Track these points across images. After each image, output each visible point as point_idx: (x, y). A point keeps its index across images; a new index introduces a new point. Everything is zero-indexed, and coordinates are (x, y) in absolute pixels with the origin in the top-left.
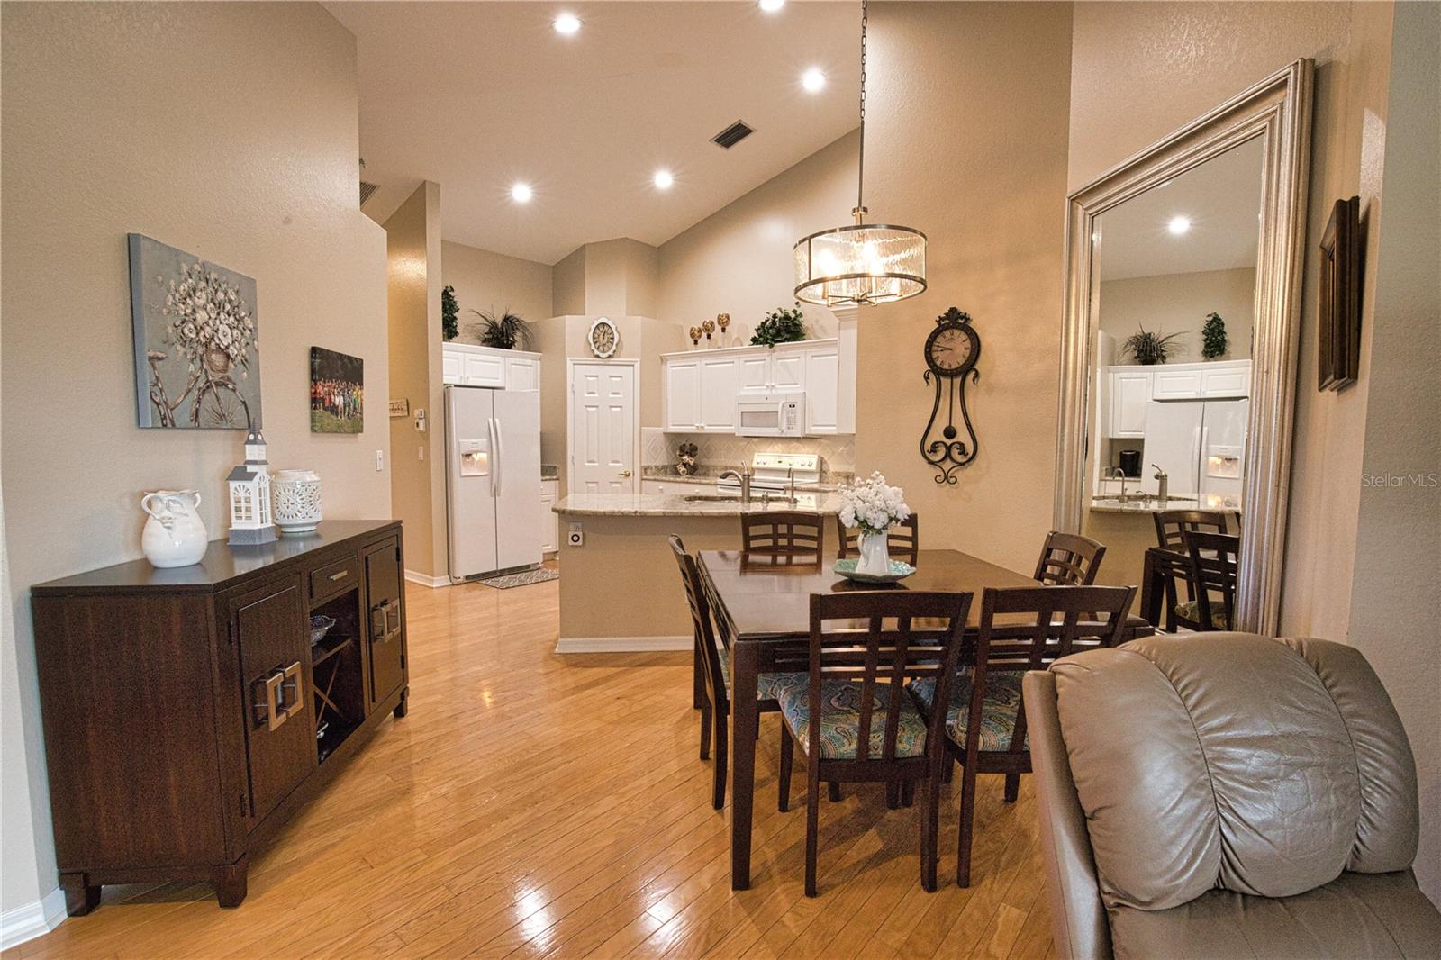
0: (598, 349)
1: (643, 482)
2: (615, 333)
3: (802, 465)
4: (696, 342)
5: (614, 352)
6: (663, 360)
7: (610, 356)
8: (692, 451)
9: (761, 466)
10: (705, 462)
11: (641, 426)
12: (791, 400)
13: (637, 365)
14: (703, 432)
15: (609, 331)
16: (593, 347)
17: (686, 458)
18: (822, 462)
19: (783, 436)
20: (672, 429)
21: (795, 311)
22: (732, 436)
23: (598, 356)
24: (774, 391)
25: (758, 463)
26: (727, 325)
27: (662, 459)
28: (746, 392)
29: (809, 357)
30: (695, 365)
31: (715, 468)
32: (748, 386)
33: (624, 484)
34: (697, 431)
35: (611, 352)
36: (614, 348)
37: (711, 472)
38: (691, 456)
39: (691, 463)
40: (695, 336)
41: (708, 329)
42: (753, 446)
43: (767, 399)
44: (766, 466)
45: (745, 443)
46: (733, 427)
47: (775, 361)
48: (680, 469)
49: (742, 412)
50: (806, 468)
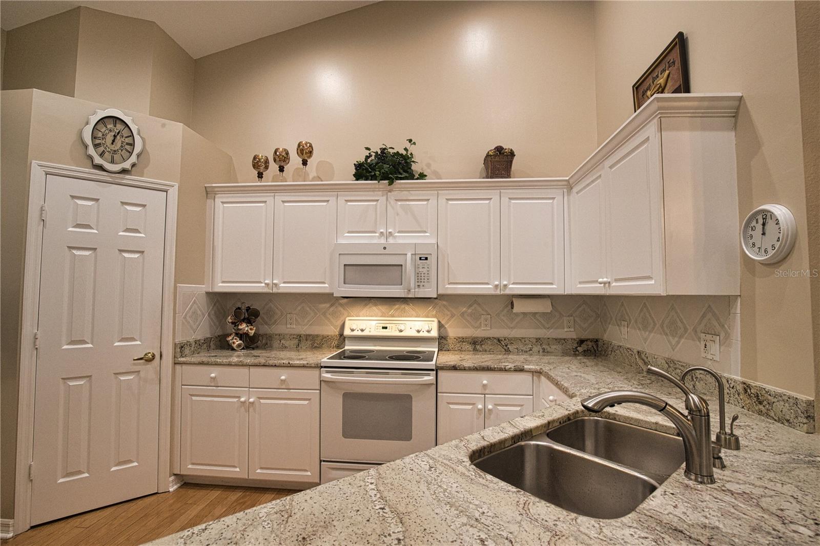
0: (102, 155)
1: (178, 367)
2: (136, 137)
3: (418, 331)
4: (260, 175)
5: (133, 165)
6: (209, 193)
7: (124, 171)
8: (251, 316)
9: (356, 333)
10: (264, 329)
11: (176, 282)
12: (422, 252)
13: (174, 193)
14: (275, 290)
15: (126, 133)
16: (91, 151)
17: (244, 327)
18: (440, 326)
19: (410, 296)
20: (221, 287)
21: (406, 149)
22: (328, 298)
23: (100, 168)
24: (391, 241)
25: (353, 330)
26: (310, 157)
27: (202, 330)
28: (347, 239)
29: (442, 201)
30: (265, 202)
31: (281, 337)
32: (349, 232)
33: (142, 374)
34: (266, 290)
35: (127, 165)
36: (133, 159)
37: (276, 344)
38: (249, 322)
39: (252, 333)
40: (259, 166)
41: (282, 159)
42: (341, 309)
43: (385, 248)
44: (366, 333)
45: (328, 305)
46: (327, 285)
47: (393, 202)
48: (234, 343)
49: (345, 265)
50: (424, 334)
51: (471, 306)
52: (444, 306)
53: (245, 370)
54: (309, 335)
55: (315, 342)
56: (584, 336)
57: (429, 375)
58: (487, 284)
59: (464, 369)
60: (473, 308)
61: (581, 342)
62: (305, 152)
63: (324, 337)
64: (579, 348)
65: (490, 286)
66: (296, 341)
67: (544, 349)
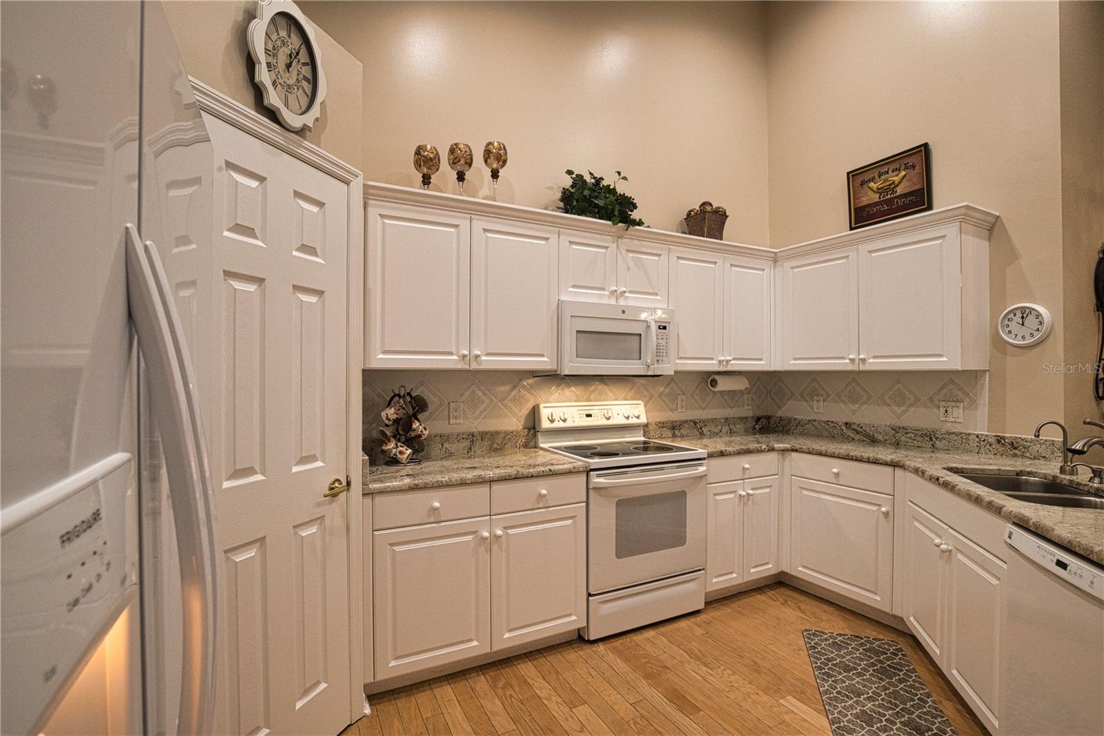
1: (376, 500)
2: (321, 73)
3: (627, 418)
4: (426, 180)
5: (316, 124)
12: (660, 319)
13: (359, 186)
14: (474, 366)
15: (304, 55)
16: (260, 78)
17: (417, 425)
19: (650, 373)
20: (382, 360)
24: (623, 302)
25: (551, 420)
26: (502, 167)
28: (570, 295)
29: (673, 259)
30: (457, 226)
31: (443, 438)
32: (574, 286)
34: (460, 366)
35: (308, 121)
36: (316, 111)
37: (435, 450)
40: (425, 162)
41: (461, 160)
42: (523, 392)
43: (623, 312)
44: (569, 424)
45: (507, 388)
46: (545, 359)
47: (624, 252)
48: (401, 453)
49: (577, 331)
50: (633, 421)
51: (668, 385)
52: (643, 385)
53: (485, 489)
54: (487, 433)
55: (495, 442)
56: (760, 414)
57: (701, 465)
58: (712, 359)
59: (730, 454)
60: (670, 387)
61: (758, 419)
62: (496, 158)
63: (506, 433)
64: (756, 426)
65: (714, 362)
66: (467, 443)
67: (731, 430)
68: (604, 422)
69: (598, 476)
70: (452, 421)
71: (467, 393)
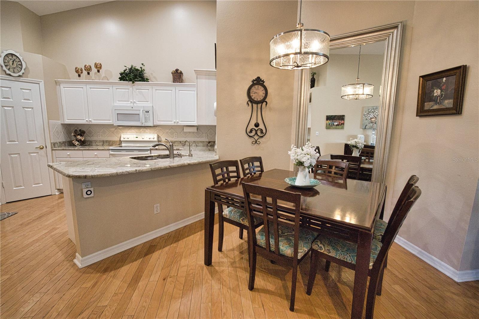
0: (9, 69)
1: (53, 151)
2: (23, 62)
3: (150, 139)
4: (79, 76)
5: (23, 73)
6: (57, 83)
7: (19, 76)
8: (82, 133)
9: (126, 139)
10: (88, 139)
11: (48, 120)
12: (147, 109)
13: (42, 84)
14: (90, 123)
15: (17, 60)
16: (4, 68)
17: (79, 137)
18: (158, 137)
19: (143, 125)
20: (67, 122)
21: (141, 68)
22: (111, 126)
23: (10, 75)
24: (135, 105)
25: (124, 138)
26: (101, 69)
27: (61, 138)
28: (117, 104)
29: (154, 90)
30: (83, 88)
31: (96, 141)
32: (118, 101)
33: (39, 153)
34: (87, 123)
35: (21, 74)
36: (23, 71)
37: (94, 144)
38: (81, 136)
39: (83, 139)
40: (79, 72)
41: (88, 70)
42: (119, 130)
43: (132, 108)
44: (129, 139)
45: (114, 129)
46: (111, 121)
47: (135, 90)
48: (75, 143)
49: (117, 114)
50: (152, 140)
51: (170, 129)
53: (81, 152)
54: (107, 141)
55: (110, 143)
56: (210, 141)
57: (148, 152)
58: (172, 121)
59: (160, 150)
60: (171, 130)
61: (209, 142)
62: (99, 67)
63: (113, 141)
64: (208, 145)
65: (173, 122)
66: (102, 143)
67: (196, 145)
68: (142, 140)
69: (112, 151)
70: (98, 137)
71: (102, 130)
